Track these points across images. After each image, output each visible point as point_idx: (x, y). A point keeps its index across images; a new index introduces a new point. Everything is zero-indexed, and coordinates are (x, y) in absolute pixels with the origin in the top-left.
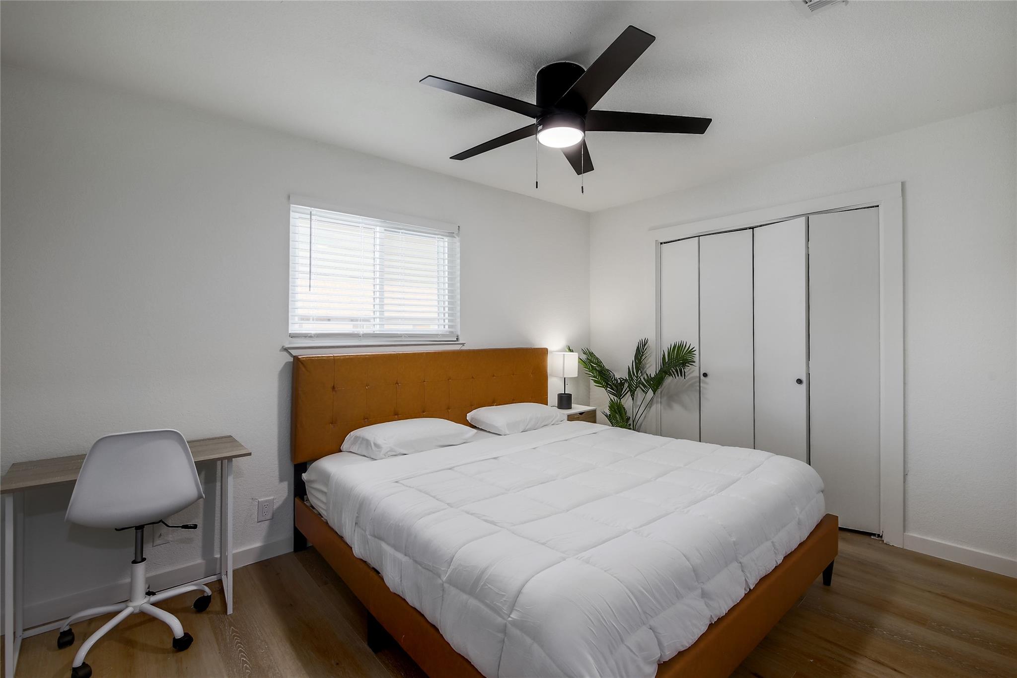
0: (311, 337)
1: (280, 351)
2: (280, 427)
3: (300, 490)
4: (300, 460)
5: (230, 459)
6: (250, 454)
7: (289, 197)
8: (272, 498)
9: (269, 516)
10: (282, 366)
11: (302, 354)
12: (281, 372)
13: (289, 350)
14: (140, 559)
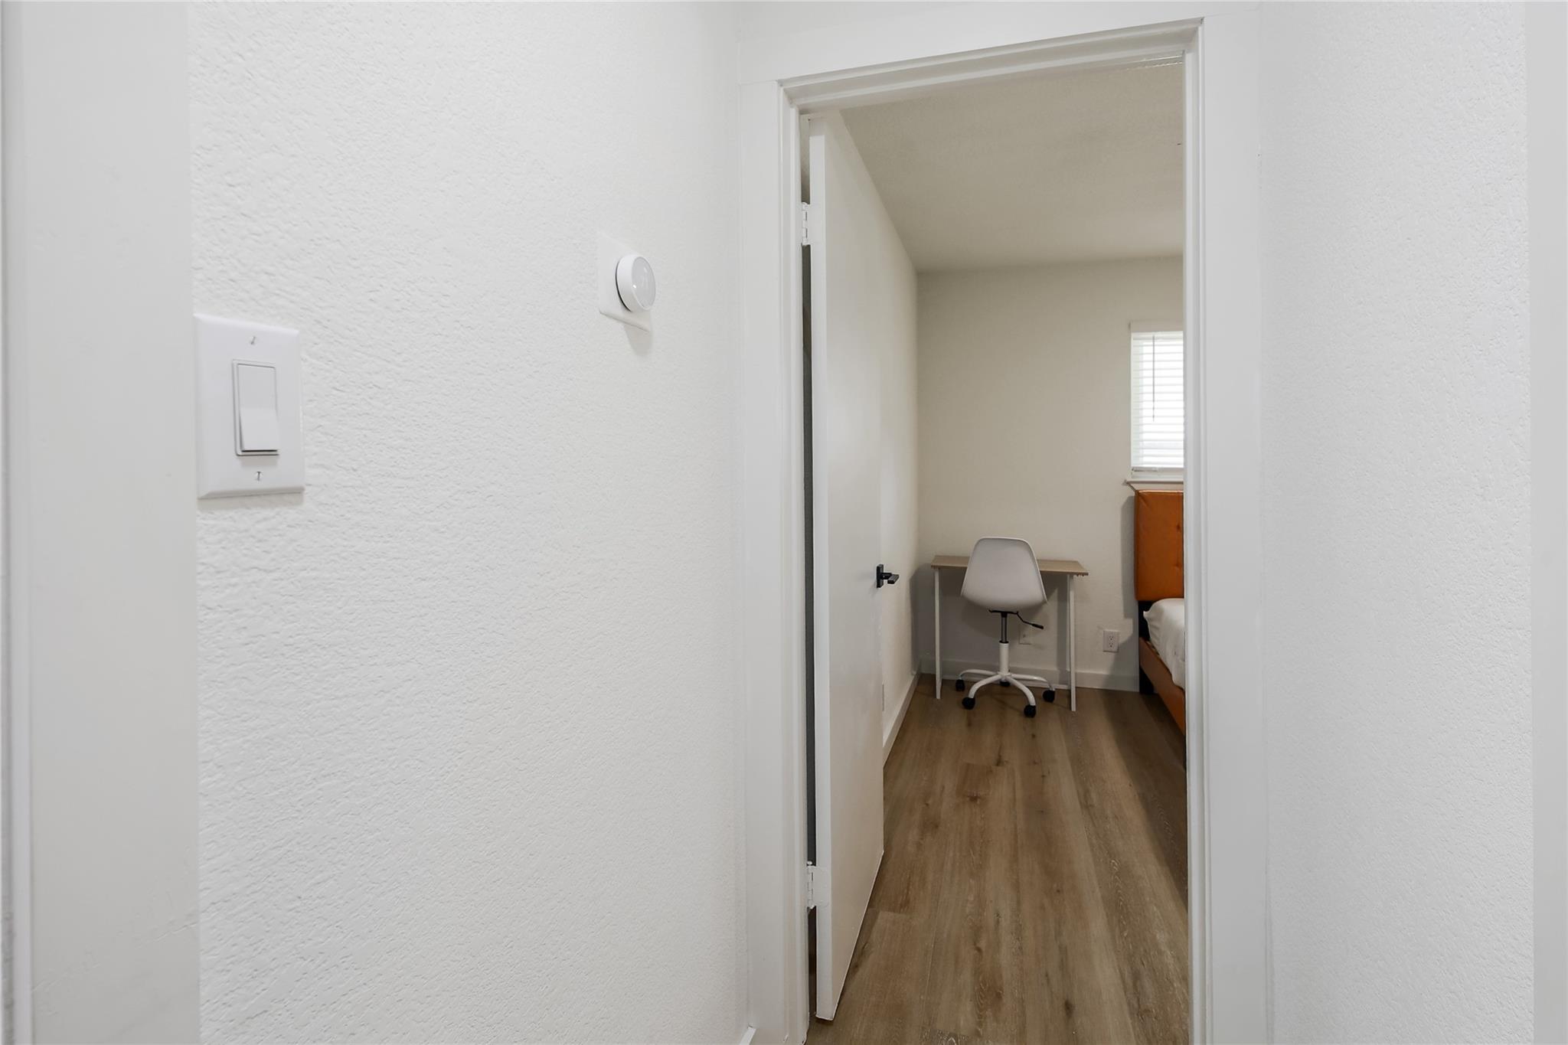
0: (1155, 471)
1: (1123, 484)
2: (1124, 561)
3: (1143, 630)
4: (1145, 597)
5: (1072, 574)
6: (1087, 574)
7: (1129, 326)
8: (1116, 631)
9: (1115, 649)
10: (1125, 500)
11: (1144, 489)
12: (1124, 508)
13: (1132, 485)
14: (1004, 641)
